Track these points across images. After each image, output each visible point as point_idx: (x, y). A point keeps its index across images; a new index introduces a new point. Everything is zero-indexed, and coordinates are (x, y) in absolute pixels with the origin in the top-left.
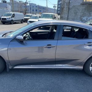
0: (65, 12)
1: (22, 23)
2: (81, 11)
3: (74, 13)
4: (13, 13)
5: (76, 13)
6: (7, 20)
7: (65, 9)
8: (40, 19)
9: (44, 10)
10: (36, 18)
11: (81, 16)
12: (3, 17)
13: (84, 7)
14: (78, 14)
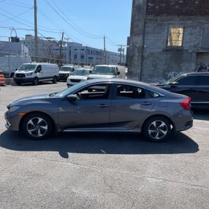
0: (136, 63)
1: (54, 83)
2: (164, 62)
3: (153, 65)
4: (38, 64)
5: (155, 66)
6: (27, 77)
7: (136, 58)
8: (91, 76)
9: (99, 57)
10: (83, 73)
11: (165, 71)
12: (17, 72)
13: (169, 56)
14: (158, 67)
